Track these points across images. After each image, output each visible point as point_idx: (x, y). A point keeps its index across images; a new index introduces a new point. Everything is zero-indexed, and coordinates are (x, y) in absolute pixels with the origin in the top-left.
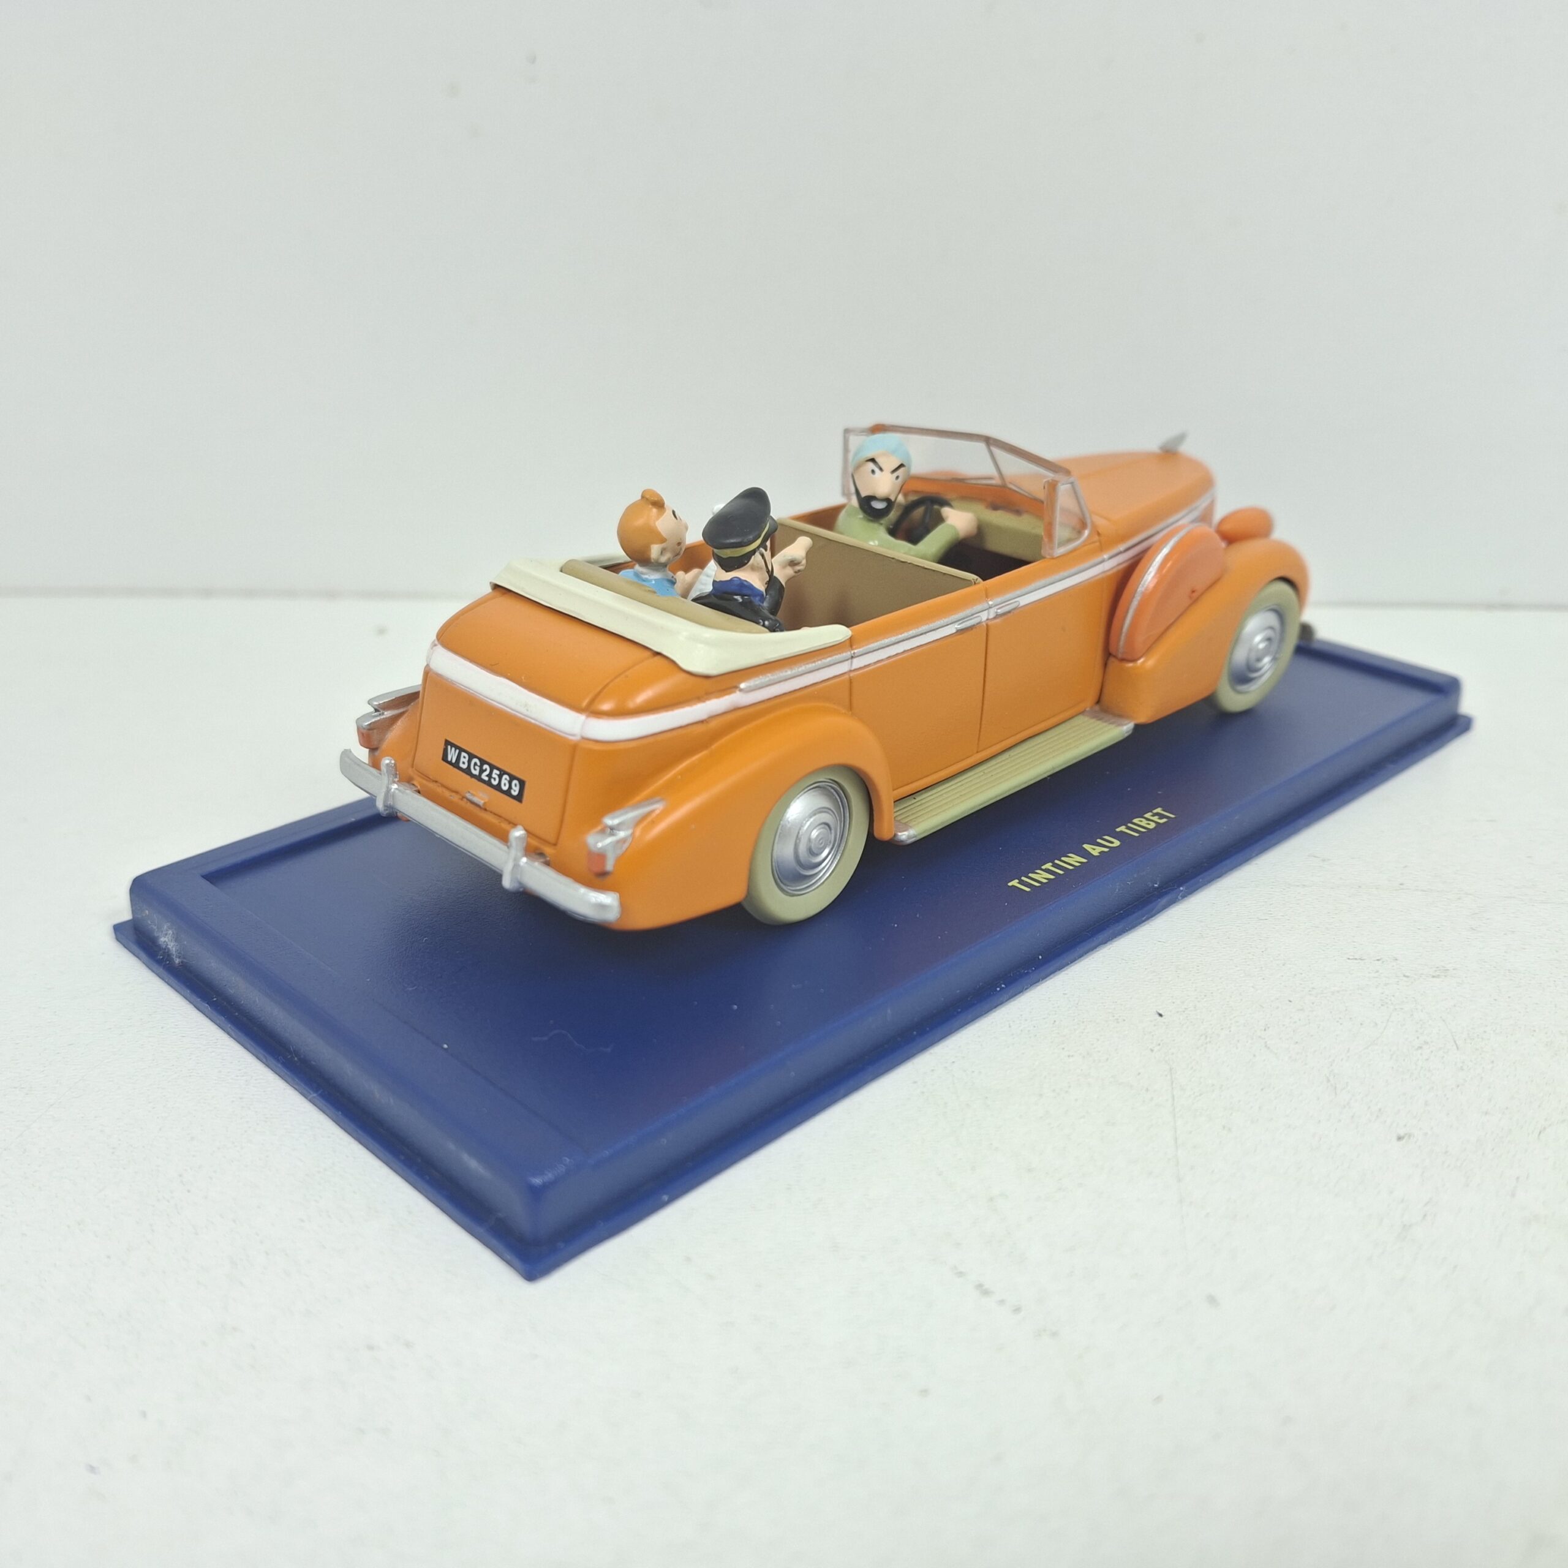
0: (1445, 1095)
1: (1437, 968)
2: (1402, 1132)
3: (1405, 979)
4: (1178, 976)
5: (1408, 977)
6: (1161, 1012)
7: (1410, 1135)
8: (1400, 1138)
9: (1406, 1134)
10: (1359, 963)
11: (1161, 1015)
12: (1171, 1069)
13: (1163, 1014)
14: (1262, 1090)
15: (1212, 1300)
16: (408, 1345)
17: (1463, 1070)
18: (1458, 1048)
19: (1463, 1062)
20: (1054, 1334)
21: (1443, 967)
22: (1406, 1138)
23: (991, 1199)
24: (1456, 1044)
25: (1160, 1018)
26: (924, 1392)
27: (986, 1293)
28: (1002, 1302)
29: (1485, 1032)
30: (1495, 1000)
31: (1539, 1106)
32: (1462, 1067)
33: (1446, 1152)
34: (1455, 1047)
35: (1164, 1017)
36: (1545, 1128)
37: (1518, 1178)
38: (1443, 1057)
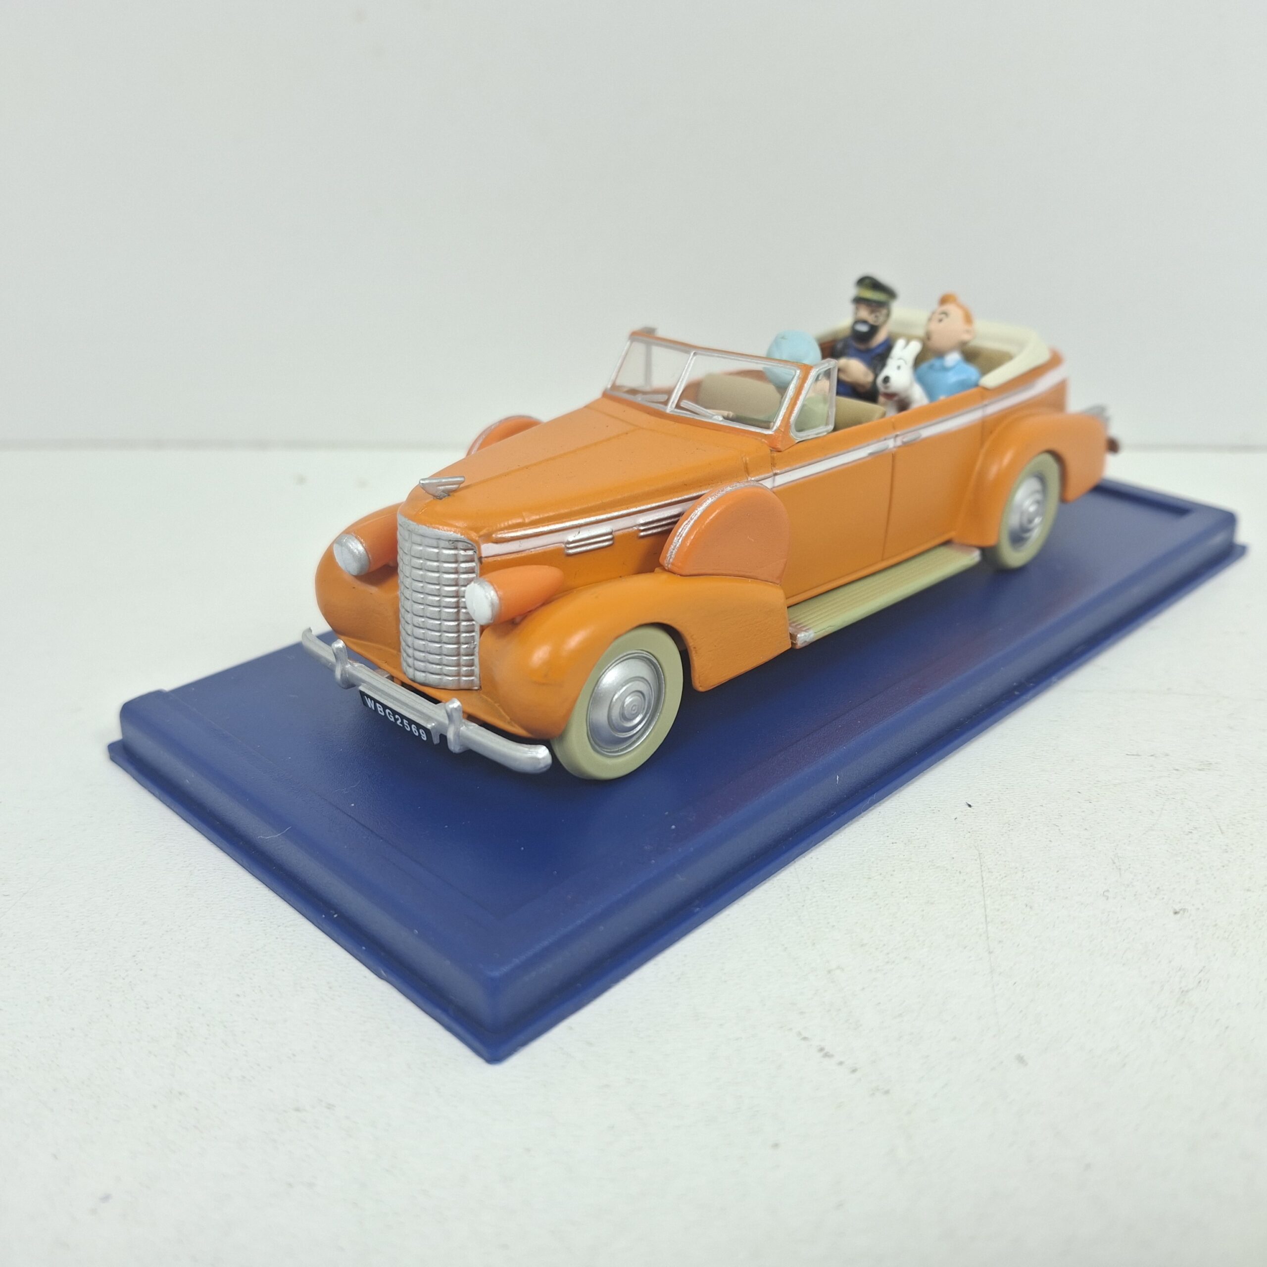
0: (1213, 875)
1: (1202, 762)
2: (1177, 908)
3: (1175, 771)
4: (983, 772)
5: (1177, 770)
6: (970, 803)
7: (1184, 910)
8: (1176, 913)
9: (1181, 910)
10: (1136, 758)
11: (970, 806)
12: (980, 854)
13: (972, 805)
14: (1058, 871)
15: (1021, 1059)
16: (330, 1107)
17: (1227, 852)
18: (1222, 833)
19: (1227, 845)
20: (887, 1092)
21: (1207, 761)
22: (1181, 912)
23: (829, 972)
24: (1220, 829)
25: (969, 808)
27: (827, 1055)
28: (841, 1063)
29: (1244, 818)
30: (1252, 790)
32: (1226, 849)
33: (1216, 925)
34: (1219, 832)
35: (972, 807)
38: (1210, 841)
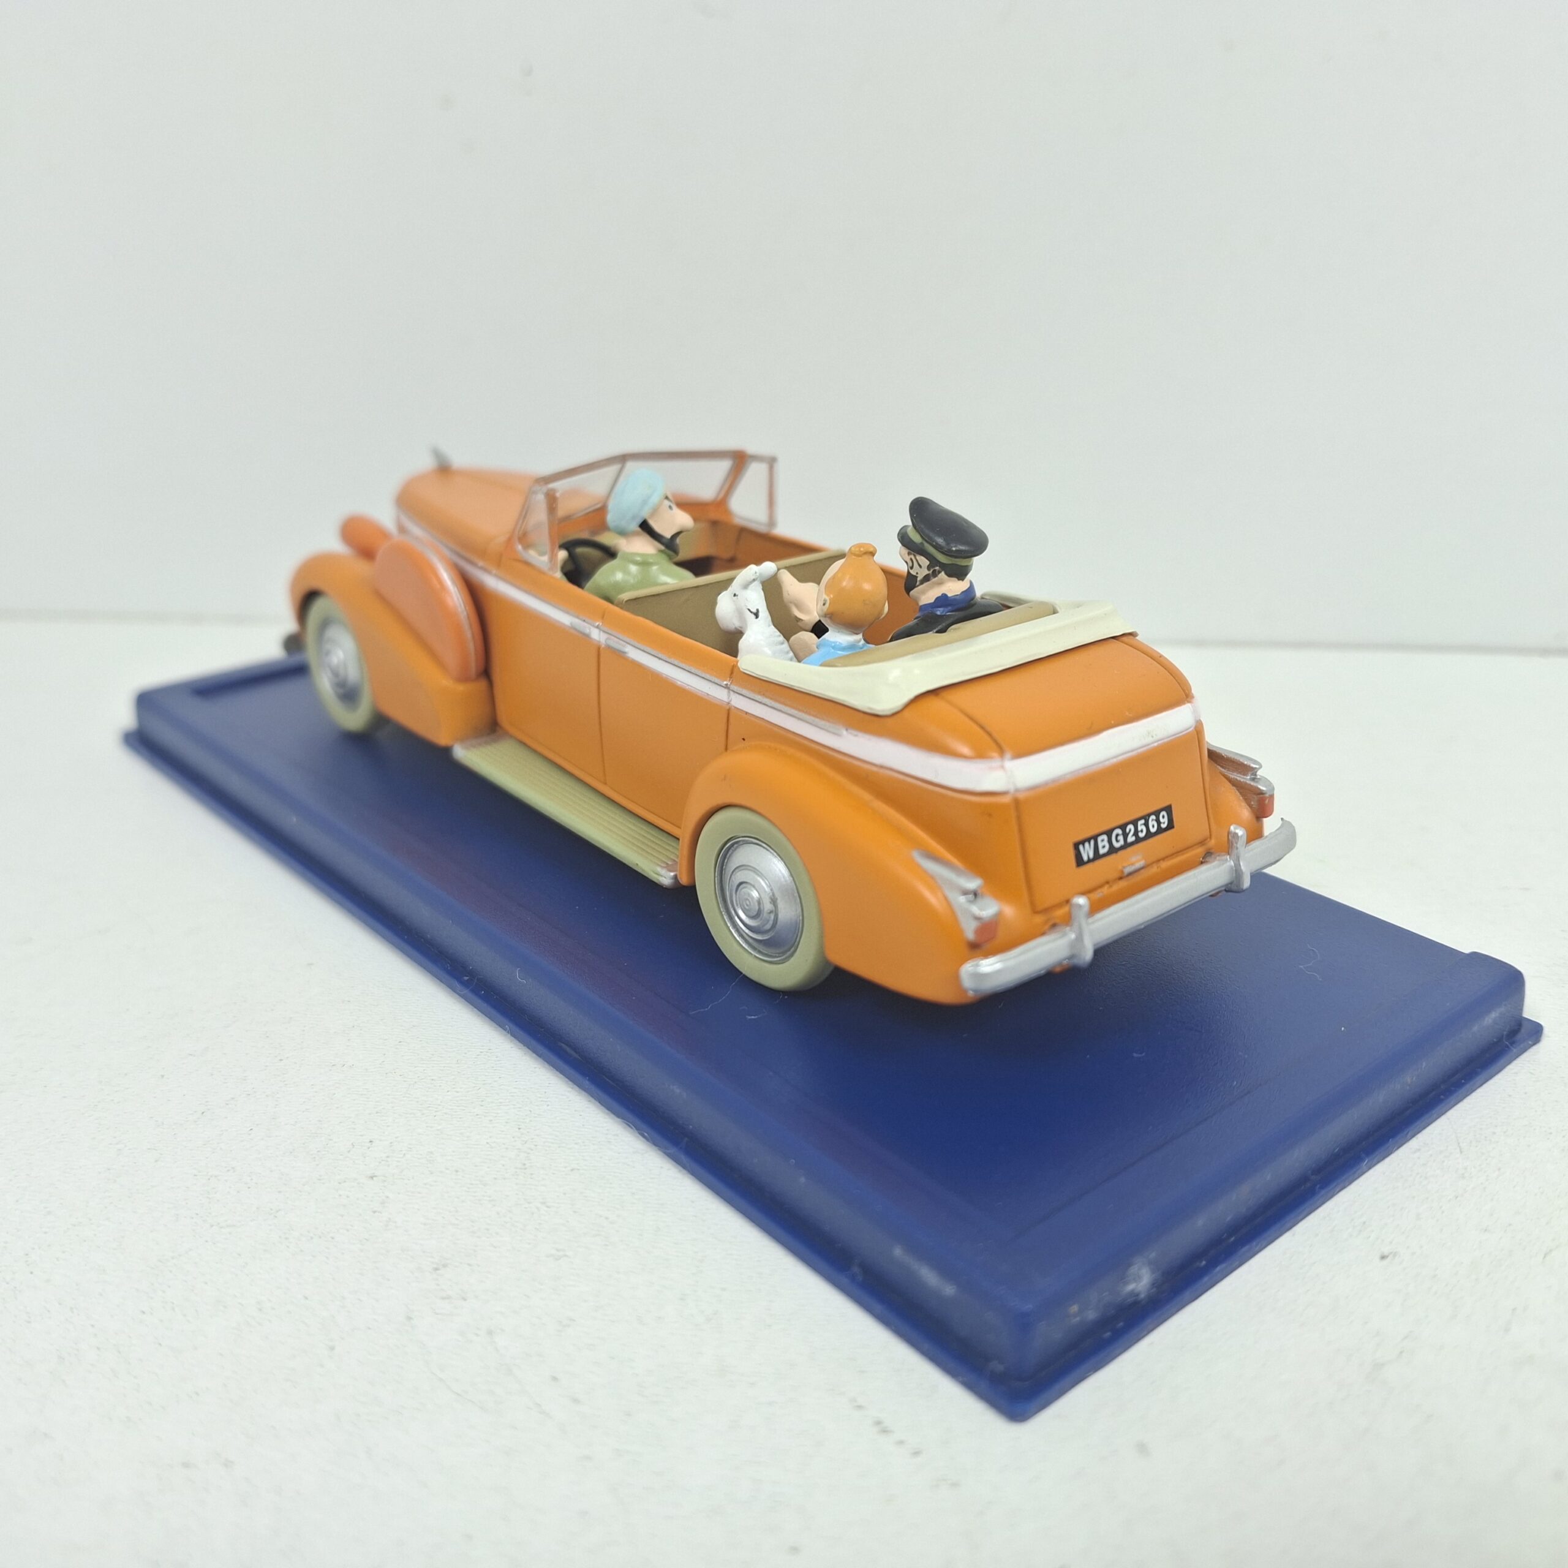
0: (1441, 1207)
2: (1386, 1250)
7: (1395, 1254)
8: (1383, 1257)
9: (1391, 1253)
15: (1142, 1449)
16: (228, 1463)
17: (1464, 1178)
18: (1461, 1152)
19: (1466, 1169)
20: (955, 1485)
22: (1391, 1257)
24: (1460, 1147)
26: (795, 1550)
27: (885, 1431)
28: (901, 1443)
29: (1494, 1133)
30: (1510, 1096)
31: (1547, 1223)
32: (1463, 1174)
33: (1434, 1277)
34: (1458, 1150)
36: (1551, 1251)
37: (1514, 1309)
38: (1443, 1162)
